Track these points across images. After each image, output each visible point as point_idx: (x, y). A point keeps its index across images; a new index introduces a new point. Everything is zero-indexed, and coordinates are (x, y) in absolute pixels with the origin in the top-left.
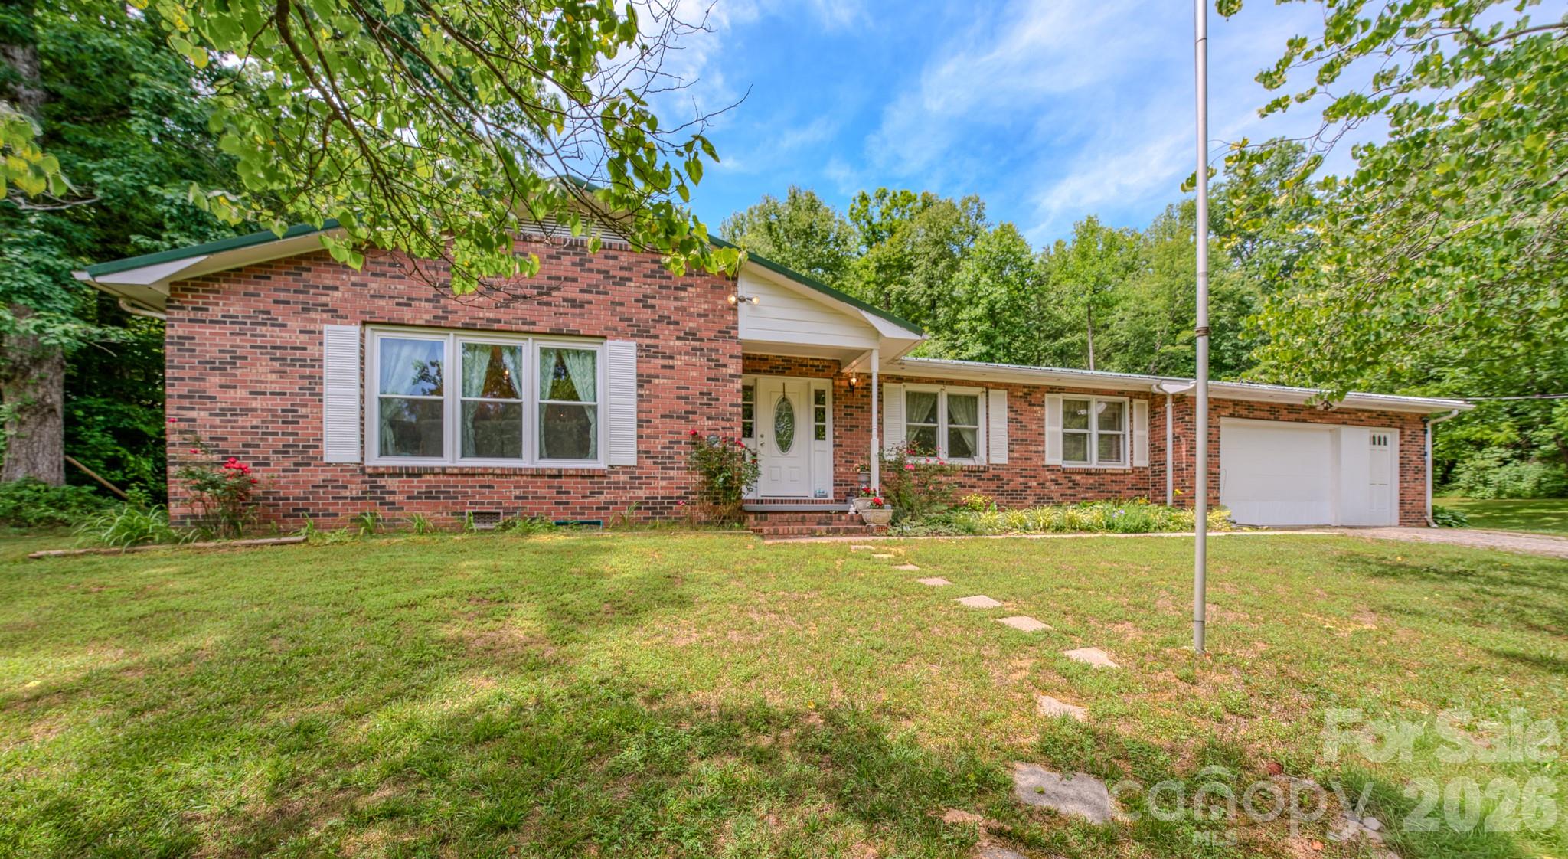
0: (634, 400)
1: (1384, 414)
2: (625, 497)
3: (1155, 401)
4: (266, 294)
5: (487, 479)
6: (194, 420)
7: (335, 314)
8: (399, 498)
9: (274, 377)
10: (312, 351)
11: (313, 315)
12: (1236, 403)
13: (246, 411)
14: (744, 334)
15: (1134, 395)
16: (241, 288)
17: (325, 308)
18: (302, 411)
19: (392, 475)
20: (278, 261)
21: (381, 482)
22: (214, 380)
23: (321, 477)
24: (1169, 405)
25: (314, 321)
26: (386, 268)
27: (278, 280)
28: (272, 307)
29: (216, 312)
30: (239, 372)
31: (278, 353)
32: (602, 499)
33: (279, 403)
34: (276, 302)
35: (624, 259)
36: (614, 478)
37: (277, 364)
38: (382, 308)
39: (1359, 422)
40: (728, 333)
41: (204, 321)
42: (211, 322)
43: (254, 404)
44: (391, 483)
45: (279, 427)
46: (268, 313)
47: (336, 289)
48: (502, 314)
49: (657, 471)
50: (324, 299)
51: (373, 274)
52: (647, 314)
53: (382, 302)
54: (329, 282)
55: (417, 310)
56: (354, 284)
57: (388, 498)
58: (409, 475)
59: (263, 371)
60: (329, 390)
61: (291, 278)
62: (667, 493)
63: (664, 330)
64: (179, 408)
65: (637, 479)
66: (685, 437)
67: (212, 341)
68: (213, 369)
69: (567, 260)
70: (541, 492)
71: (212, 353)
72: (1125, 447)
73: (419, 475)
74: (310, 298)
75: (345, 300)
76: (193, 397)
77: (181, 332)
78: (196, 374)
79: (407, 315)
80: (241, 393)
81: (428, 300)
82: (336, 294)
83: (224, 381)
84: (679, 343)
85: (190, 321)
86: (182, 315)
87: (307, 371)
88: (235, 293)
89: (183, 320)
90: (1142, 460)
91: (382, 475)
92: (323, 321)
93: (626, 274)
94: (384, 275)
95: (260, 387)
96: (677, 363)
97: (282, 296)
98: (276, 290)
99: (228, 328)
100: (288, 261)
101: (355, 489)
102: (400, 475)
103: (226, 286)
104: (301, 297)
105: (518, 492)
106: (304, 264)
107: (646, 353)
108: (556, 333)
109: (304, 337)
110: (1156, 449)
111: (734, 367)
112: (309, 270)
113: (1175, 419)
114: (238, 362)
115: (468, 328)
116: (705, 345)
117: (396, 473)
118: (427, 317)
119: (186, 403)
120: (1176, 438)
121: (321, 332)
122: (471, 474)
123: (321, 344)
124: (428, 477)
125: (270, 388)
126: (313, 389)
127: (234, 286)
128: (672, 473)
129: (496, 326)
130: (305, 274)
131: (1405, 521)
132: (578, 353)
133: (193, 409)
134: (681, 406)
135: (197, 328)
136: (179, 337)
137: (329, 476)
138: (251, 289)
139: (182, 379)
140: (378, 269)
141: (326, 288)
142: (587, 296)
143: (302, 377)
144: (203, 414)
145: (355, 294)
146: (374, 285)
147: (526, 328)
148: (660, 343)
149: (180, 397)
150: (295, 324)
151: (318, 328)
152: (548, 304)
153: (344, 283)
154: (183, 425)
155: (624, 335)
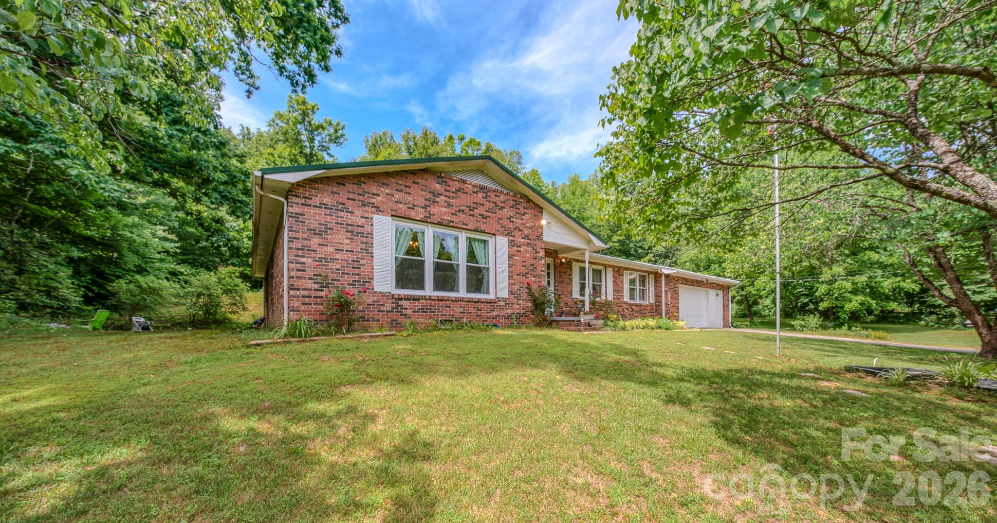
0: (507, 266)
1: (719, 285)
2: (503, 313)
3: (657, 275)
4: (343, 194)
5: (448, 303)
6: (304, 263)
7: (378, 210)
8: (409, 312)
9: (347, 241)
10: (367, 228)
11: (367, 208)
12: (683, 278)
13: (334, 260)
14: (546, 238)
15: (649, 273)
16: (329, 188)
17: (373, 205)
18: (362, 262)
19: (406, 299)
20: (349, 176)
21: (401, 303)
22: (316, 241)
23: (372, 300)
24: (663, 278)
25: (368, 212)
26: (402, 187)
27: (349, 187)
28: (346, 201)
29: (316, 201)
30: (329, 237)
31: (350, 228)
32: (494, 313)
33: (350, 257)
34: (348, 199)
35: (502, 198)
36: (499, 303)
37: (349, 234)
38: (401, 209)
39: (713, 288)
40: (539, 237)
41: (310, 206)
42: (314, 206)
43: (337, 256)
44: (405, 304)
45: (350, 270)
46: (344, 204)
47: (378, 195)
48: (454, 218)
49: (515, 301)
50: (373, 200)
51: (397, 190)
52: (511, 225)
53: (401, 206)
54: (375, 192)
55: (417, 212)
56: (387, 194)
57: (404, 312)
58: (414, 300)
59: (341, 237)
60: (376, 251)
61: (356, 186)
62: (518, 311)
63: (517, 233)
64: (296, 256)
65: (508, 303)
66: (525, 285)
67: (315, 217)
68: (314, 234)
69: (480, 195)
70: (471, 310)
71: (314, 225)
72: (647, 295)
73: (418, 300)
74: (365, 198)
75: (383, 202)
76: (303, 250)
77: (297, 211)
78: (305, 236)
79: (413, 214)
80: (331, 249)
81: (422, 207)
82: (379, 198)
83: (321, 241)
84: (523, 240)
85: (302, 204)
86: (297, 200)
87: (365, 239)
88: (327, 191)
89: (298, 204)
90: (652, 301)
91: (401, 299)
92: (373, 213)
93: (503, 205)
94: (401, 191)
95: (340, 247)
96: (522, 250)
97: (351, 196)
98: (348, 192)
99: (323, 211)
100: (354, 176)
101: (388, 306)
102: (410, 299)
103: (321, 186)
104: (361, 198)
105: (461, 310)
106: (363, 179)
107: (512, 244)
108: (476, 230)
109: (363, 220)
110: (658, 296)
111: (542, 254)
112: (365, 183)
113: (666, 284)
114: (329, 231)
115: (439, 224)
116: (532, 242)
117: (408, 298)
118: (422, 216)
119: (300, 253)
120: (666, 292)
121: (372, 219)
122: (440, 300)
123: (372, 225)
124: (423, 301)
125: (346, 247)
126: (367, 249)
127: (326, 187)
128: (520, 302)
129: (451, 224)
130: (363, 185)
131: (724, 326)
132: (479, 240)
133: (304, 257)
134: (523, 270)
135: (306, 209)
136: (296, 214)
137: (375, 299)
138: (335, 189)
139: (298, 239)
140: (399, 188)
141: (373, 194)
142: (488, 214)
143: (362, 243)
144: (309, 260)
145: (388, 200)
146: (397, 196)
147: (464, 227)
148: (516, 240)
149: (297, 249)
150: (358, 212)
151: (370, 216)
152: (473, 216)
153: (382, 193)
154: (299, 266)
155: (501, 234)
